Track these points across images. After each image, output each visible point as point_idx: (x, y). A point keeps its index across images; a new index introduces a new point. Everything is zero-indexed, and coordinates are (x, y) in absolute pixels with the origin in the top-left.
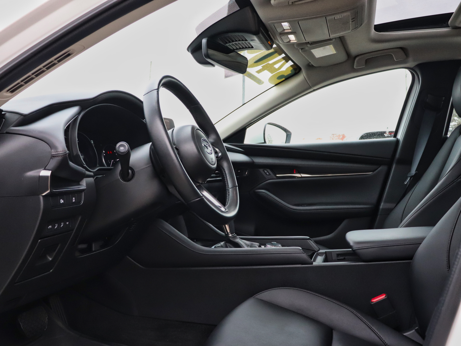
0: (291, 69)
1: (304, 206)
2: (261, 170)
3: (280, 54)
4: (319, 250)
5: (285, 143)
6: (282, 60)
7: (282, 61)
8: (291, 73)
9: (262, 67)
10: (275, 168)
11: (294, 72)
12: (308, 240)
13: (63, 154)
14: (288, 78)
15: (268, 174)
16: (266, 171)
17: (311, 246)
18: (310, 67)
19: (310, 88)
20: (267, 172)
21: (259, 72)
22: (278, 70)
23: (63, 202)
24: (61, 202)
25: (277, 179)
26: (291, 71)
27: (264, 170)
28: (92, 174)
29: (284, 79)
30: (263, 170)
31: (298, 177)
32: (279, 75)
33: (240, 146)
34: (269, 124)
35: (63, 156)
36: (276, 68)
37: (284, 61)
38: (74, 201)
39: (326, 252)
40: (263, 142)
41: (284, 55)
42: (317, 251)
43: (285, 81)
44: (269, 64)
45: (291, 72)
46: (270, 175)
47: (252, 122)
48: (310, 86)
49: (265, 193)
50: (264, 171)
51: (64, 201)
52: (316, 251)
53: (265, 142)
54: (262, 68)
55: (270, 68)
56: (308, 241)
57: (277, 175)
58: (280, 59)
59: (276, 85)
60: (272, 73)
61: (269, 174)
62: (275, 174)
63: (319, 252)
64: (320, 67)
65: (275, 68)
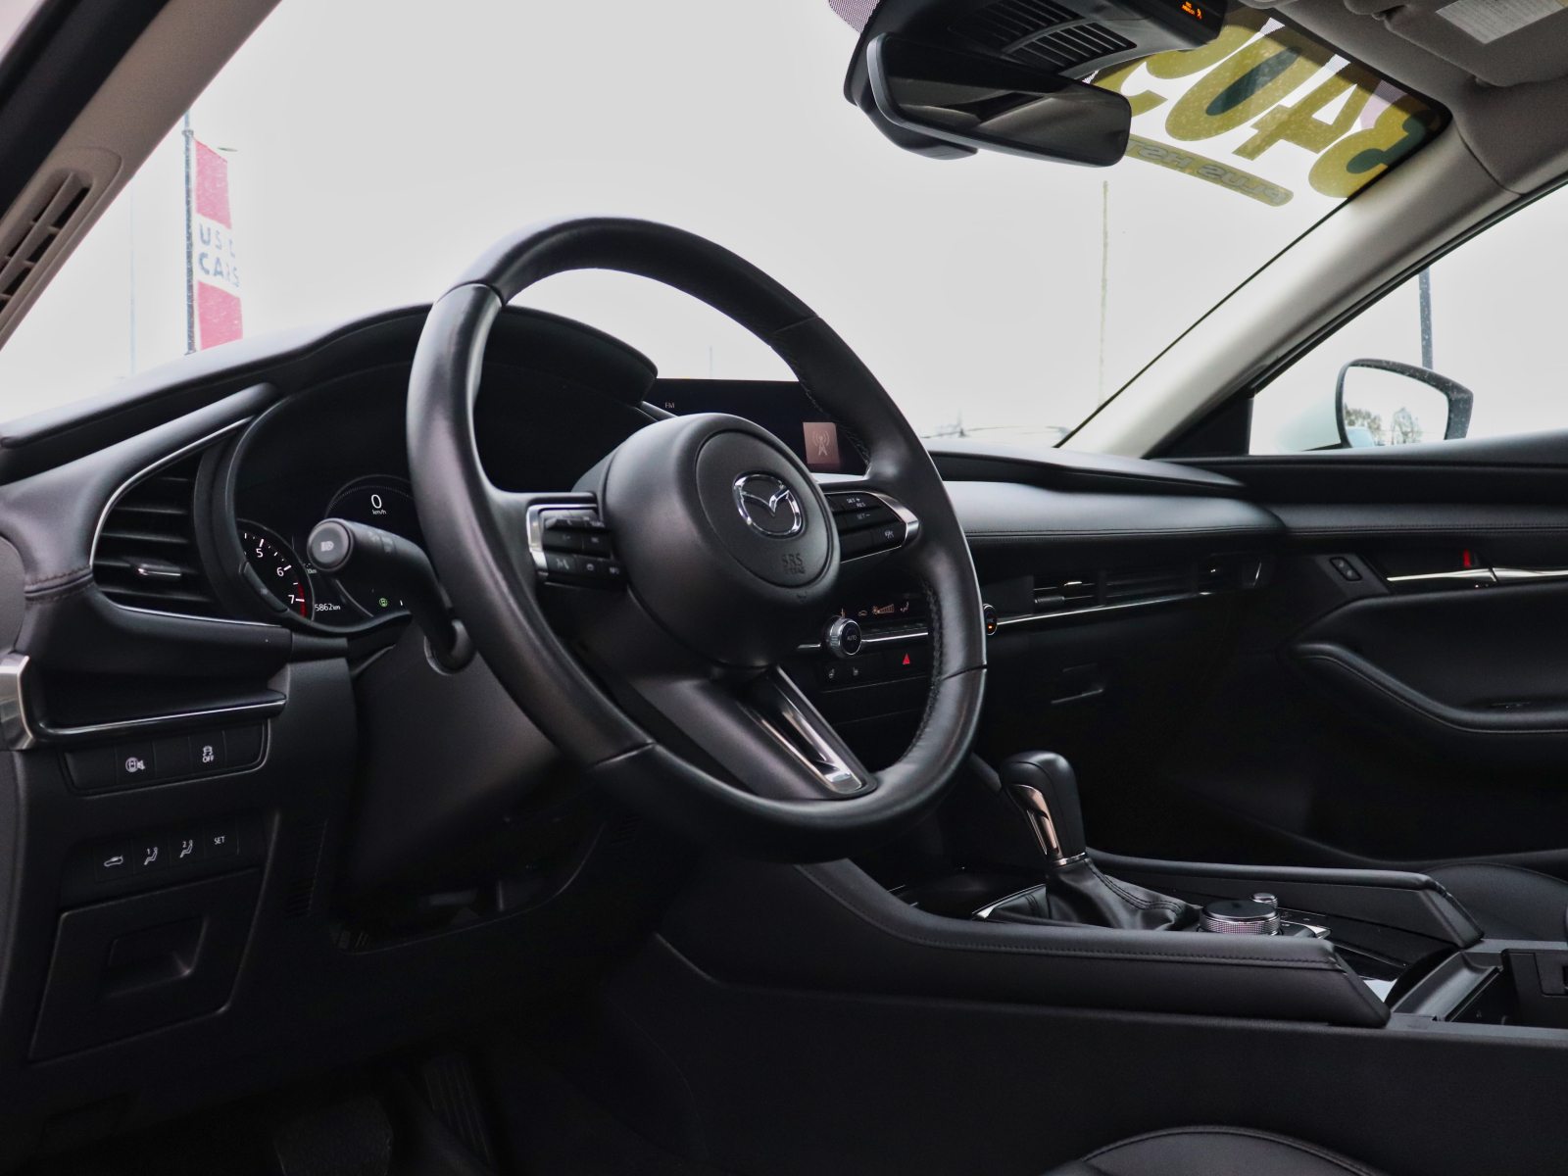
0: (1402, 117)
1: (1513, 710)
2: (1323, 562)
3: (1321, 61)
4: (1477, 941)
5: (1446, 438)
6: (1342, 83)
7: (1344, 90)
8: (1404, 140)
9: (1255, 126)
10: (1380, 551)
11: (1420, 131)
12: (1420, 893)
13: (55, 590)
14: (1398, 160)
15: (1350, 573)
16: (1342, 565)
17: (1435, 919)
18: (1478, 93)
19: (1498, 188)
20: (1352, 567)
21: (1250, 151)
22: (1343, 133)
23: (143, 767)
24: (132, 770)
25: (1392, 594)
26: (1405, 126)
27: (1335, 558)
28: (342, 642)
29: (1381, 167)
30: (1331, 561)
31: (1483, 582)
32: (1353, 153)
33: (1226, 467)
34: (1355, 364)
35: (56, 598)
36: (1328, 125)
37: (1354, 87)
38: (207, 759)
39: (1506, 952)
40: (1338, 441)
41: (1345, 63)
42: (1460, 943)
43: (1391, 175)
44: (1281, 109)
45: (1406, 134)
46: (1360, 577)
47: (1269, 361)
48: (1498, 177)
49: (1336, 657)
50: (1335, 561)
51: (145, 764)
52: (1455, 945)
53: (1345, 442)
54: (1255, 132)
55: (1297, 126)
56: (1418, 897)
57: (1390, 579)
58: (1330, 80)
59: (1351, 198)
60: (1317, 151)
61: (1357, 577)
62: (1382, 573)
63: (1477, 949)
64: (1521, 87)
65: (1319, 124)
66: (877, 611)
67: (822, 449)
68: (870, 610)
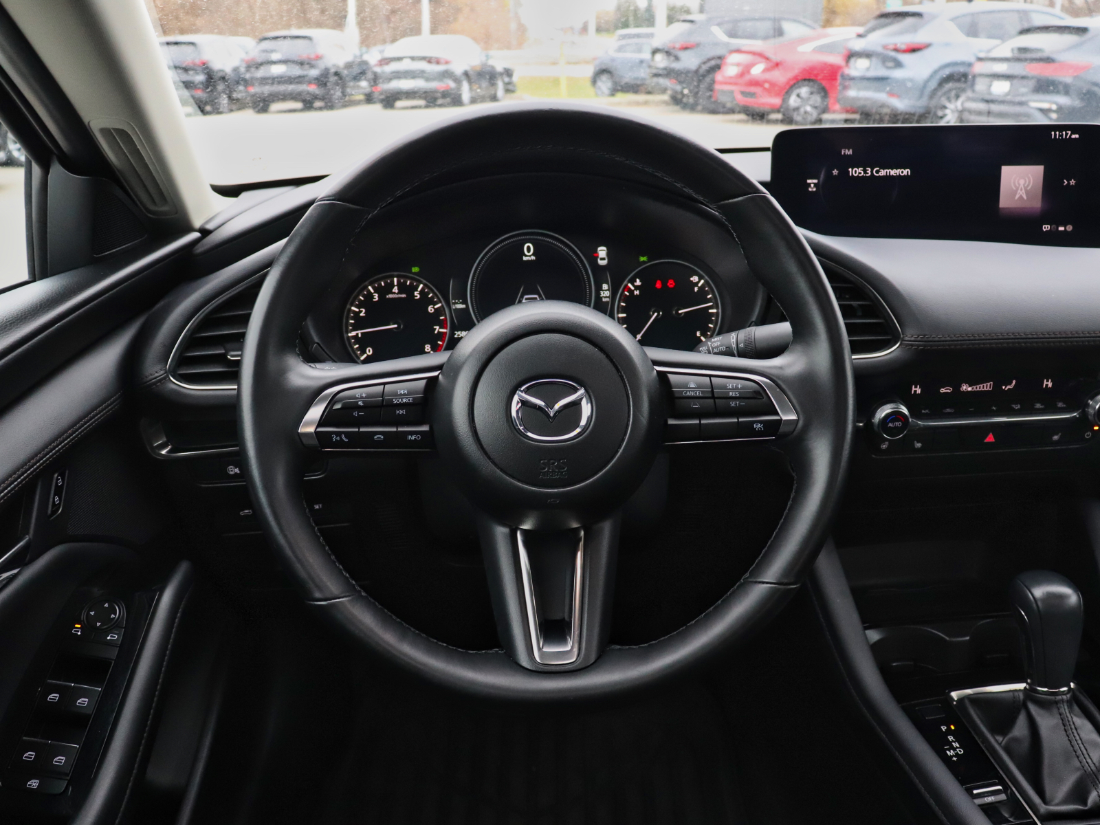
24: (232, 473)
66: (965, 388)
67: (1022, 193)
68: (957, 388)
